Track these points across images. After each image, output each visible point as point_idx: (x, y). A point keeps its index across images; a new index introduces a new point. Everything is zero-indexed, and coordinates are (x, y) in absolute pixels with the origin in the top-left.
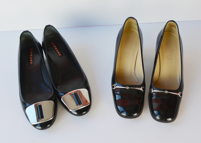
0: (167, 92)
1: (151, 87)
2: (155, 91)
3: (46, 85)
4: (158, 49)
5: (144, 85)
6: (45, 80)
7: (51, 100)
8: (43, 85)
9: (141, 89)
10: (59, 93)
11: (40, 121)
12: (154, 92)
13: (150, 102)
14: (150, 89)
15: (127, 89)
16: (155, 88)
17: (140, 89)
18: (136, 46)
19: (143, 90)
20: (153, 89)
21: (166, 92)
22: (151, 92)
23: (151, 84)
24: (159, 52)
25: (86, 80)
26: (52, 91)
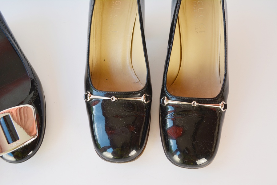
0: (196, 104)
1: (163, 94)
2: (170, 102)
4: (176, 12)
5: (148, 89)
9: (143, 99)
12: (168, 104)
13: (162, 125)
14: (161, 98)
15: (113, 101)
16: (171, 95)
17: (140, 100)
18: (132, 8)
19: (146, 101)
20: (168, 98)
21: (194, 103)
22: (164, 104)
23: (163, 86)
24: (178, 18)
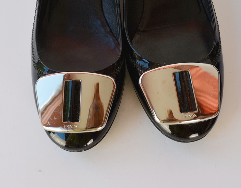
3: (105, 23)
6: (105, 11)
7: (110, 76)
8: (99, 22)
10: (135, 60)
11: (67, 128)
25: (217, 42)
26: (117, 46)
